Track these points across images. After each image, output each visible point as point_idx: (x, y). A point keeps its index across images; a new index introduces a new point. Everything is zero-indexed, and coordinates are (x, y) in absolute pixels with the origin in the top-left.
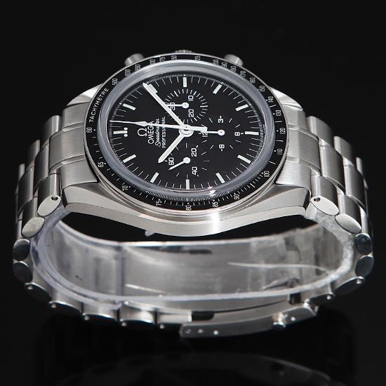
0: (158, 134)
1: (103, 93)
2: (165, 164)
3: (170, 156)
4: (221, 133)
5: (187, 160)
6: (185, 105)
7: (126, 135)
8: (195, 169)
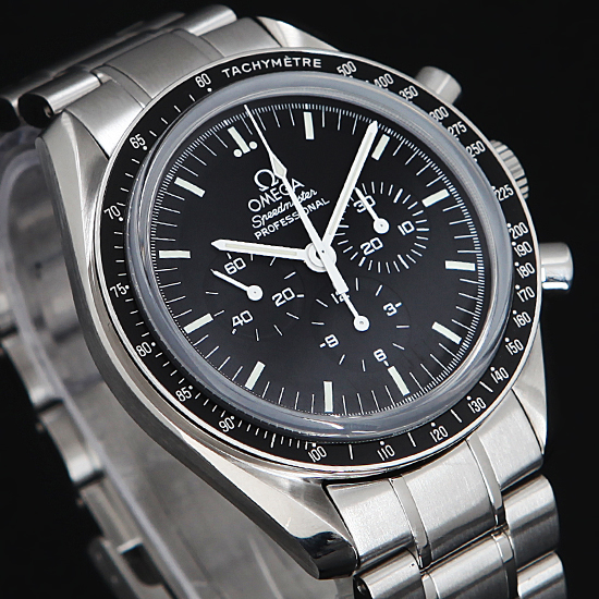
0: (281, 209)
1: (306, 61)
2: (222, 258)
3: (245, 256)
4: (361, 323)
5: (255, 293)
6: (381, 226)
7: (237, 153)
8: (246, 317)
